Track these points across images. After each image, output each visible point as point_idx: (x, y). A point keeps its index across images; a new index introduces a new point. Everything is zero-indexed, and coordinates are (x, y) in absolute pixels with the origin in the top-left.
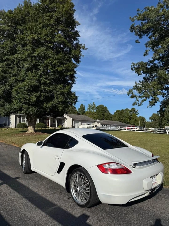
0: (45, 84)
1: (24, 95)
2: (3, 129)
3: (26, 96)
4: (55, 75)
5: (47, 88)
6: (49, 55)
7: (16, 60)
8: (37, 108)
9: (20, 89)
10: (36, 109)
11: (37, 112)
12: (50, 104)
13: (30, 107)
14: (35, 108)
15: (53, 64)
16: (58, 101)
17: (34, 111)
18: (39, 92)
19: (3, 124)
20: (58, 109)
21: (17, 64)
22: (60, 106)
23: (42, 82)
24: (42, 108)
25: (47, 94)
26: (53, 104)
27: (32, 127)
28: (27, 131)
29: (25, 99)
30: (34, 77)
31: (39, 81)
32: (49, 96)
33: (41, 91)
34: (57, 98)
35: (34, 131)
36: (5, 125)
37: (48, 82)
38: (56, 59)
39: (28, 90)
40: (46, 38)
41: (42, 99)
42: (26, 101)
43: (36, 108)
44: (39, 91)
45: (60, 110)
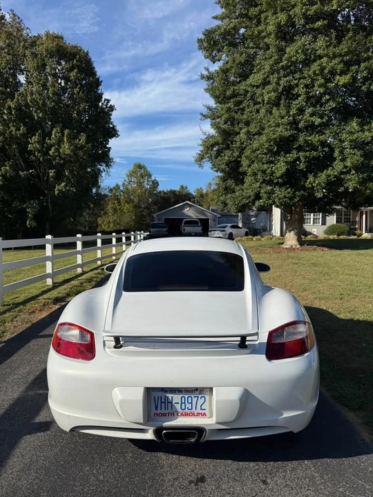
0: (311, 128)
1: (263, 164)
2: (254, 238)
3: (266, 166)
4: (334, 100)
5: (315, 139)
6: (318, 52)
7: (249, 89)
8: (291, 190)
9: (254, 152)
10: (289, 193)
11: (291, 199)
12: (322, 177)
13: (277, 189)
14: (286, 190)
15: (326, 71)
16: (346, 167)
17: (285, 197)
18: (295, 152)
19: (260, 229)
20: (346, 185)
21: (252, 98)
22: (350, 180)
23: (301, 125)
24: (304, 188)
25: (314, 153)
26: (329, 176)
27: (292, 233)
28: (283, 243)
29: (264, 172)
30: (282, 118)
31: (294, 124)
32: (319, 156)
33: (300, 149)
34: (343, 160)
35: (297, 243)
36: (265, 230)
37: (317, 121)
38: (335, 56)
39: (270, 151)
40: (307, 10)
41: (302, 166)
42: (266, 177)
43: (289, 190)
44: (294, 149)
45: (350, 190)
